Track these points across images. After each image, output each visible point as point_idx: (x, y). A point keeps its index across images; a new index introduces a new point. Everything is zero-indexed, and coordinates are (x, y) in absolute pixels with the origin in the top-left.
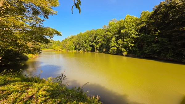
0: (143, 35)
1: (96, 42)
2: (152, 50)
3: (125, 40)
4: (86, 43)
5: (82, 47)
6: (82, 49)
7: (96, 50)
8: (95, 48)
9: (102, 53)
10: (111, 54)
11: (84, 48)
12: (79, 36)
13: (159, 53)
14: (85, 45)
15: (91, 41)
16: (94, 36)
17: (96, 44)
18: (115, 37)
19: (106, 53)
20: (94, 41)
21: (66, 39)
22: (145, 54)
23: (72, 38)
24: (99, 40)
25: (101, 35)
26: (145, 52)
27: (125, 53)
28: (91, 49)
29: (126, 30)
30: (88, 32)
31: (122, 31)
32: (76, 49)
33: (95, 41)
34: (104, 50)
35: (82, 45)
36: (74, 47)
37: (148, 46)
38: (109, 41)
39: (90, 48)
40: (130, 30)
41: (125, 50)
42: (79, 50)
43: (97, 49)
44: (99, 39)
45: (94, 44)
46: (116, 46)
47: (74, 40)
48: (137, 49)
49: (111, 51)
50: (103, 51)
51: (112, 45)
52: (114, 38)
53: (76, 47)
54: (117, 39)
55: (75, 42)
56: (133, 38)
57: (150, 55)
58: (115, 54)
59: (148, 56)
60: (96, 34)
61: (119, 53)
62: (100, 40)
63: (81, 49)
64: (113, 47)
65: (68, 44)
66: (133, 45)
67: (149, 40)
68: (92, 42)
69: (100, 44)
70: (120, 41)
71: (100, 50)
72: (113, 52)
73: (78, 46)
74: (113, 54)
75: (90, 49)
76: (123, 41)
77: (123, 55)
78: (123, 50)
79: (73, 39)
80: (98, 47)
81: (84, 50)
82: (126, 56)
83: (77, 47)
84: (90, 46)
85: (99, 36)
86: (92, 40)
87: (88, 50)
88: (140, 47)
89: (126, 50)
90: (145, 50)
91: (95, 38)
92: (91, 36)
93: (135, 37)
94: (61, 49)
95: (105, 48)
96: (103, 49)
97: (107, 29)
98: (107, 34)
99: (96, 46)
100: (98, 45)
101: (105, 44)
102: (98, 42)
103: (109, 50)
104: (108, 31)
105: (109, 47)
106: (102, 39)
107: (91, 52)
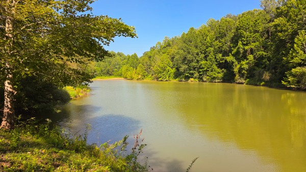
1: (238, 52)
4: (206, 57)
5: (194, 69)
6: (196, 75)
7: (237, 76)
8: (236, 70)
9: (257, 85)
10: (290, 89)
11: (202, 74)
12: (187, 40)
14: (203, 62)
15: (221, 52)
16: (230, 35)
17: (239, 60)
19: (271, 87)
20: (231, 51)
21: (153, 49)
23: (169, 45)
24: (246, 48)
25: (256, 31)
28: (221, 75)
30: (211, 26)
32: (178, 75)
33: (235, 50)
34: (267, 76)
35: (194, 64)
36: (173, 70)
38: (283, 46)
39: (219, 70)
42: (187, 78)
43: (242, 75)
44: (247, 45)
45: (230, 58)
47: (173, 50)
49: (290, 79)
50: (261, 81)
51: (296, 60)
53: (178, 69)
55: (177, 57)
60: (238, 29)
62: (252, 46)
63: (192, 74)
65: (159, 63)
68: (226, 54)
69: (251, 57)
71: (252, 76)
72: (298, 82)
73: (183, 67)
74: (299, 90)
75: (219, 73)
79: (169, 49)
80: (246, 67)
81: (201, 79)
83: (182, 70)
84: (220, 66)
85: (246, 34)
86: (225, 47)
87: (214, 78)
91: (235, 40)
92: (222, 37)
94: (140, 76)
95: (269, 71)
96: (261, 75)
97: (278, 8)
98: (276, 26)
99: (238, 66)
100: (243, 63)
101: (269, 59)
102: (245, 51)
103: (283, 76)
104: (279, 15)
105: (283, 66)
106: (257, 43)
107: (222, 82)
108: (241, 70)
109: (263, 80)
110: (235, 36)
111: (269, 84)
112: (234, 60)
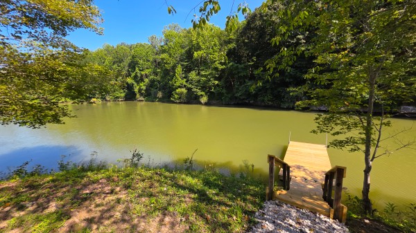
0: (233, 65)
1: (136, 77)
2: (246, 91)
3: (203, 73)
6: (98, 95)
7: (138, 96)
8: (136, 90)
9: (153, 101)
10: (176, 103)
11: (104, 93)
13: (256, 96)
16: (127, 61)
17: (138, 83)
18: (182, 65)
19: (163, 102)
20: (130, 75)
22: (236, 98)
24: (143, 73)
25: (148, 61)
26: (236, 95)
27: (204, 99)
28: (123, 95)
29: (202, 52)
30: (108, 50)
31: (195, 54)
33: (133, 74)
34: (160, 95)
37: (241, 84)
38: (168, 73)
39: (121, 91)
40: (211, 54)
41: (203, 93)
43: (141, 94)
44: (142, 70)
45: (129, 80)
46: (185, 86)
48: (224, 91)
49: (176, 96)
50: (156, 98)
51: (178, 84)
52: (179, 69)
54: (187, 70)
56: (216, 69)
57: (243, 99)
58: (185, 103)
59: (240, 102)
60: (133, 57)
61: (192, 99)
62: (147, 72)
64: (180, 87)
66: (217, 82)
67: (242, 74)
69: (147, 80)
70: (193, 75)
71: (149, 95)
72: (180, 98)
74: (180, 103)
76: (199, 74)
77: (200, 103)
78: (200, 93)
80: (144, 88)
81: (104, 99)
82: (206, 104)
85: (141, 62)
87: (117, 97)
88: (229, 87)
89: (206, 94)
90: (237, 92)
91: (133, 65)
92: (120, 62)
93: (221, 67)
95: (162, 91)
96: (156, 94)
97: (162, 46)
98: (163, 59)
99: (138, 87)
100: (141, 84)
101: (159, 82)
102: (142, 76)
103: (170, 95)
104: (164, 51)
105: (170, 87)
106: (150, 70)
107: (125, 100)
108: (140, 90)
109: (158, 98)
110: (132, 62)
111: (162, 100)
112: (134, 82)
